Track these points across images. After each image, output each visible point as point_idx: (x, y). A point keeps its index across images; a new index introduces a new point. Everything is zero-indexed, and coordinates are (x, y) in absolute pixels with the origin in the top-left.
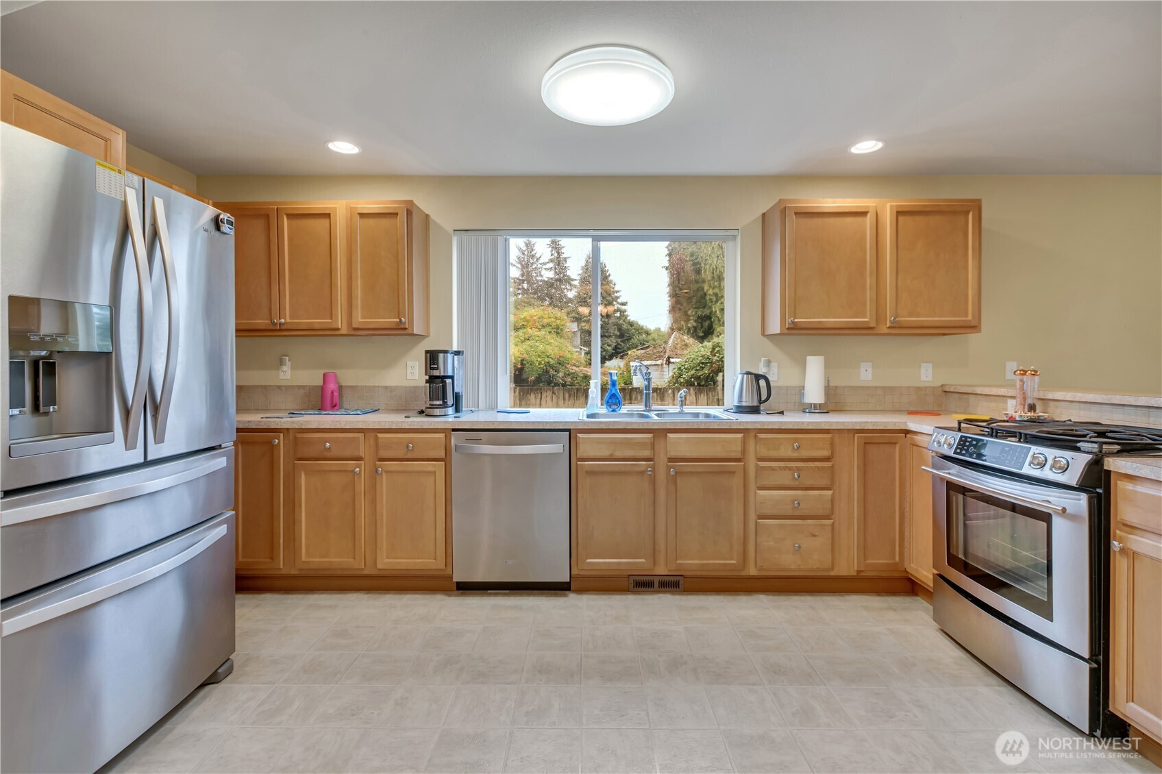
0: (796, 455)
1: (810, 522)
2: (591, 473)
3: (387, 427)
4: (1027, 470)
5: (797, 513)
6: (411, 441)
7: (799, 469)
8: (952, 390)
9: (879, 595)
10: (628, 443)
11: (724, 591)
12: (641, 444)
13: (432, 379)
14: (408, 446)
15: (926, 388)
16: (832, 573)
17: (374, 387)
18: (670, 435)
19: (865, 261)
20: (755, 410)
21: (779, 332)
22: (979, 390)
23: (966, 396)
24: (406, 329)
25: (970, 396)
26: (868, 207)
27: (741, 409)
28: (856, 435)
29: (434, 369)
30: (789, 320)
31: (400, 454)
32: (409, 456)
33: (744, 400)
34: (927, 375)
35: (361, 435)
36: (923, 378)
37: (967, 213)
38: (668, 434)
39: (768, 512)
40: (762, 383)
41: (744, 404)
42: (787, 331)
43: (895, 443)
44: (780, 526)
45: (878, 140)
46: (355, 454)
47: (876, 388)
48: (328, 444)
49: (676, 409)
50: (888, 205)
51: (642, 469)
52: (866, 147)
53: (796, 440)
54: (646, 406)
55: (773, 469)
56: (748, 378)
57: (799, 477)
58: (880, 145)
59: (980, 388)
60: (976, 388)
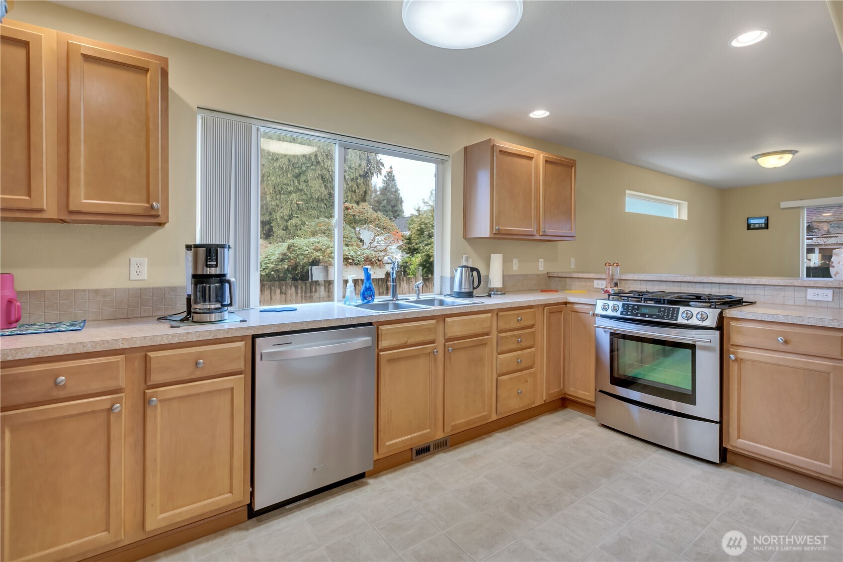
0: (518, 325)
1: (525, 372)
2: (391, 360)
3: (166, 342)
4: (681, 320)
5: (519, 367)
6: (200, 355)
7: (520, 336)
8: (555, 276)
9: (551, 413)
10: (418, 330)
11: (477, 437)
12: (429, 329)
13: (199, 279)
14: (197, 364)
15: (541, 274)
16: (533, 406)
17: (75, 291)
18: (448, 320)
19: (531, 190)
20: (470, 295)
21: (489, 236)
22: (575, 275)
23: (563, 279)
24: (158, 216)
25: (567, 279)
26: (533, 154)
27: (461, 295)
28: (546, 308)
29: (211, 266)
30: (495, 227)
31: (184, 374)
32: (198, 374)
33: (463, 287)
34: (541, 267)
35: (119, 358)
36: (540, 269)
37: (572, 168)
38: (446, 319)
39: (504, 370)
40: (475, 273)
41: (463, 291)
42: (493, 236)
43: (561, 311)
44: (511, 379)
45: (547, 110)
46: (111, 385)
47: (520, 275)
48: (62, 378)
49: (413, 298)
50: (542, 155)
51: (429, 351)
52: (539, 114)
53: (518, 315)
54: (393, 297)
55: (506, 337)
56: (465, 271)
57: (521, 342)
58: (547, 114)
59: (576, 274)
60: (573, 274)
